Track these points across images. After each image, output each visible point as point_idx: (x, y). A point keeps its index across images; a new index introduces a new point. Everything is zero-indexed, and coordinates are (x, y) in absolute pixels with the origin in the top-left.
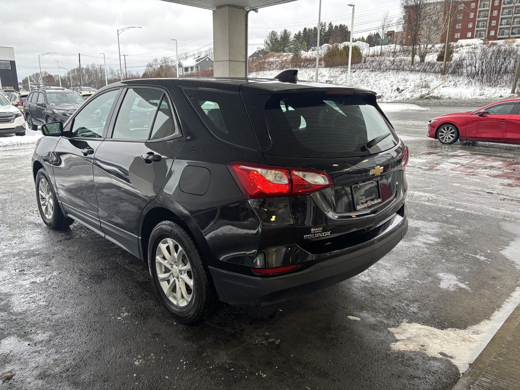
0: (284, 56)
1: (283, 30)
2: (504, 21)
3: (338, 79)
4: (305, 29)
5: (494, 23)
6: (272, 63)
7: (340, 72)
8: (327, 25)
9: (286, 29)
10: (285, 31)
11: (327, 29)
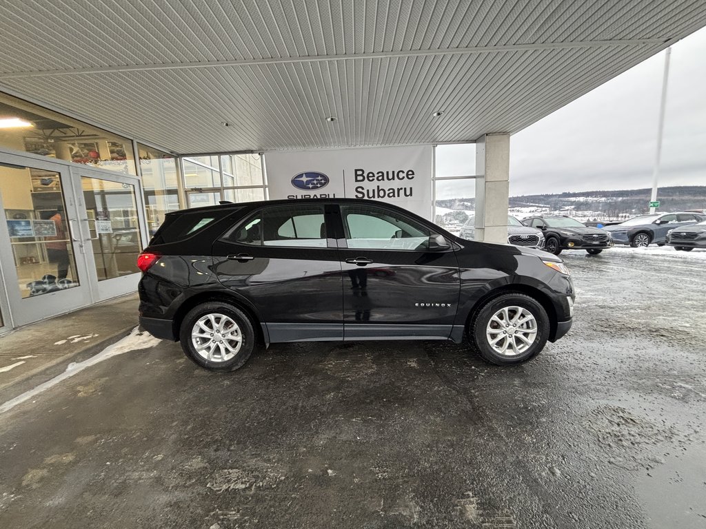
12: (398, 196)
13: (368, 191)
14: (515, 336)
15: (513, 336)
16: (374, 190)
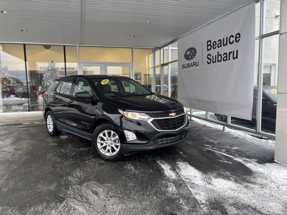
12: (229, 60)
13: (213, 57)
14: (106, 146)
15: (107, 144)
16: (216, 56)
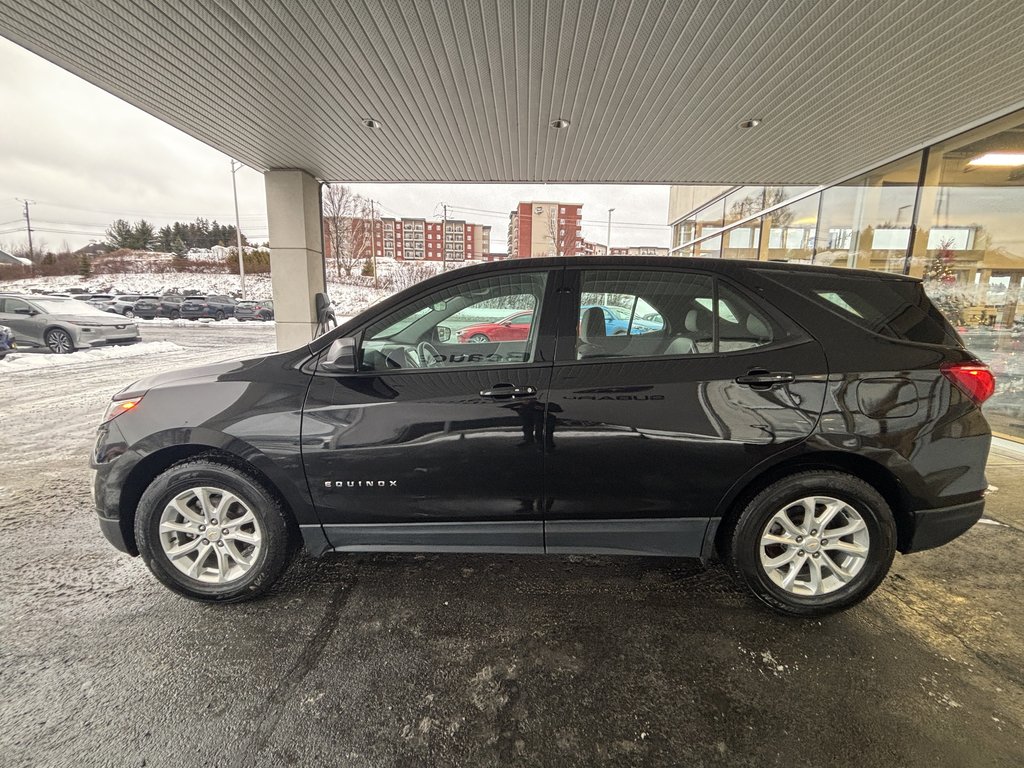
0: (150, 256)
1: (139, 220)
2: (407, 235)
3: (254, 289)
4: (177, 224)
5: (399, 236)
6: (130, 263)
7: (254, 281)
8: (211, 222)
9: (145, 220)
10: (144, 224)
11: (211, 228)
